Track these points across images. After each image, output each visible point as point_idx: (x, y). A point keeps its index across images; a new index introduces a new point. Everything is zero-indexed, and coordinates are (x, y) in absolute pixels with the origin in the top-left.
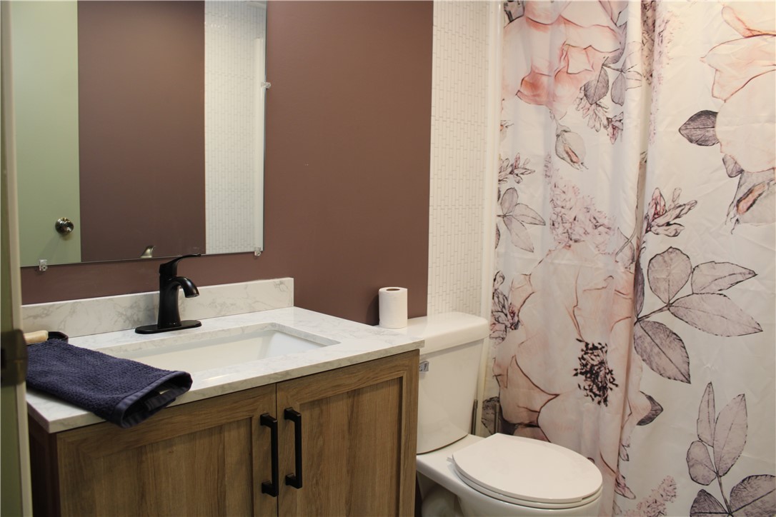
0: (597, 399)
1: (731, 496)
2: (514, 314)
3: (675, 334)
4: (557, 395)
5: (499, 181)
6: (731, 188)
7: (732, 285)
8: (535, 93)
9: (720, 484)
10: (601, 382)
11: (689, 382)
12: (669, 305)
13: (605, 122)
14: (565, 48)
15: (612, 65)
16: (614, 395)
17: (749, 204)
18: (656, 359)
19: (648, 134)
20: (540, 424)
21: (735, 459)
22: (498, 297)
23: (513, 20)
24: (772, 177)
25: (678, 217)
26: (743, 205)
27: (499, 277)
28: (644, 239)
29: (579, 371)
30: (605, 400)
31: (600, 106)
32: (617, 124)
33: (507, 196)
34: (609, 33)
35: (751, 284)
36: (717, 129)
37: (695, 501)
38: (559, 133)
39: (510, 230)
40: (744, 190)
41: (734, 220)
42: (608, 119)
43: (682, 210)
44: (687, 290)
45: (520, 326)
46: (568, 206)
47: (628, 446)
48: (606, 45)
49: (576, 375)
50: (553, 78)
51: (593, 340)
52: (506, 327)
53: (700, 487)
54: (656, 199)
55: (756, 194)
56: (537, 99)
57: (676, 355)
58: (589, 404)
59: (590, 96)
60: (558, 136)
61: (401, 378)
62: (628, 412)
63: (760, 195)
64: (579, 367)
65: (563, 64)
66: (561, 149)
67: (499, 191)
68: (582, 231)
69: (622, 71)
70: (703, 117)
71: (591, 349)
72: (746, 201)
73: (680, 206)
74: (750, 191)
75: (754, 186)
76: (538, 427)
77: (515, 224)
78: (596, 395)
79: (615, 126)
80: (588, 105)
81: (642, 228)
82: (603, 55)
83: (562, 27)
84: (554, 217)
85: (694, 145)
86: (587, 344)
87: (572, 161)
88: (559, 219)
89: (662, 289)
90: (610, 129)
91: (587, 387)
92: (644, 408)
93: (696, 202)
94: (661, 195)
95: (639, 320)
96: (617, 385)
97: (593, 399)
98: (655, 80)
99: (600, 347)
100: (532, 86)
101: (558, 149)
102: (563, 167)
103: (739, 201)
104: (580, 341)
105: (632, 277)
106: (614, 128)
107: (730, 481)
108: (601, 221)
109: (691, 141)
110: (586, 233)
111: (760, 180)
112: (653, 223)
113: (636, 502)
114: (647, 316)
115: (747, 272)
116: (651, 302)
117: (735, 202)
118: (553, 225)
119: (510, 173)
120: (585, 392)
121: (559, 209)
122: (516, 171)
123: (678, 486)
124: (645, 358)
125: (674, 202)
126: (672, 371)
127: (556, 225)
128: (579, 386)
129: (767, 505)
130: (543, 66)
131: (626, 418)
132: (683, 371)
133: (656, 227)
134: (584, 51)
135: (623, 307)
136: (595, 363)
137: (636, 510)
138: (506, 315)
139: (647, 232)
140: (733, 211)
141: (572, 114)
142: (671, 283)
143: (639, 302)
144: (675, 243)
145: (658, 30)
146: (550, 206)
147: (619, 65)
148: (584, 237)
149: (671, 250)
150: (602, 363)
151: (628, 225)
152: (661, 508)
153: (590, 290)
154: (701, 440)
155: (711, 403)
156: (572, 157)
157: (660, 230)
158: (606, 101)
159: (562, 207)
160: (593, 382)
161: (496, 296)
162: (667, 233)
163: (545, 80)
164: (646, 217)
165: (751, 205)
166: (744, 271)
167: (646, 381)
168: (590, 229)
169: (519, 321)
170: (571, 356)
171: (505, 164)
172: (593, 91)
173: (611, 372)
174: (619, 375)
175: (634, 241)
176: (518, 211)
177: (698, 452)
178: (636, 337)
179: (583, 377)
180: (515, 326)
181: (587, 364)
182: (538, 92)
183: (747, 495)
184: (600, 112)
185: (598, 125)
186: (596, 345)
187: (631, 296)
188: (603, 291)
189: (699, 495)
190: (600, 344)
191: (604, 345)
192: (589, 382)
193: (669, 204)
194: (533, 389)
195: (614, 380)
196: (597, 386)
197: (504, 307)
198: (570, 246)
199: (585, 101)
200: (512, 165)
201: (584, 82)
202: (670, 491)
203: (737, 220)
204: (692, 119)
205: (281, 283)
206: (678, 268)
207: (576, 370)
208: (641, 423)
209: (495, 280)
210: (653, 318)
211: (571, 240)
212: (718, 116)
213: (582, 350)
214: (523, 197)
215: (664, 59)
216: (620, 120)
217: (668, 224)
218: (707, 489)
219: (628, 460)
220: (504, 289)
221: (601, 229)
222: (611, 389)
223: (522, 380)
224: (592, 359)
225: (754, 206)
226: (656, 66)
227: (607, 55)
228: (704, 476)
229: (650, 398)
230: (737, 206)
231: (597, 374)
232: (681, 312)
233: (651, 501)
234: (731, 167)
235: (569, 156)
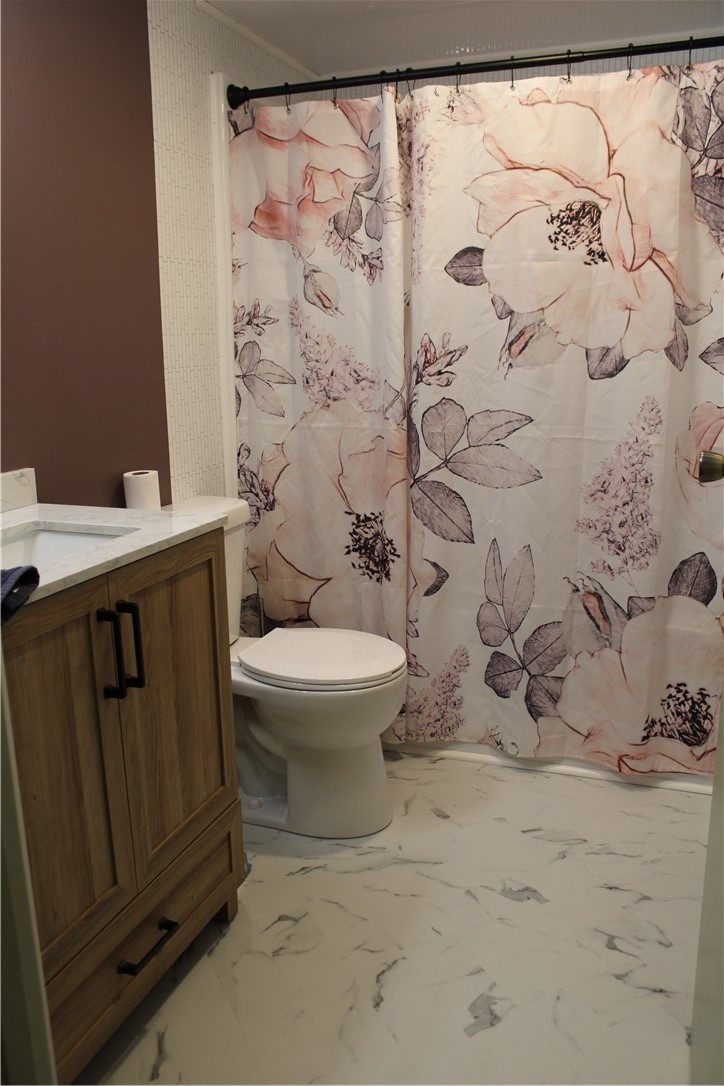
0: (376, 576)
1: (524, 650)
2: (268, 492)
3: (454, 492)
4: (329, 580)
5: (235, 333)
6: (500, 331)
7: (510, 433)
8: (273, 225)
9: (513, 641)
10: (378, 556)
11: (473, 542)
12: (446, 462)
13: (361, 260)
14: (310, 171)
15: (364, 193)
16: (396, 568)
17: (521, 347)
18: (437, 522)
19: (411, 273)
20: (312, 616)
21: (525, 612)
22: (245, 475)
23: (240, 133)
24: (542, 317)
25: (449, 364)
26: (516, 348)
27: (244, 451)
28: (415, 391)
29: (351, 548)
30: (387, 575)
31: (353, 241)
32: (375, 262)
33: (245, 352)
34: (359, 156)
35: (528, 431)
36: (484, 267)
37: (489, 666)
38: (307, 273)
39: (252, 393)
40: (515, 332)
41: (507, 365)
42: (363, 256)
43: (453, 355)
44: (463, 443)
45: (276, 506)
46: (323, 360)
47: (417, 621)
48: (357, 169)
49: (348, 553)
50: (294, 208)
51: (364, 510)
52: (258, 509)
53: (493, 650)
54: (426, 346)
55: (527, 336)
56: (276, 232)
57: (457, 515)
58: (367, 583)
59: (342, 230)
60: (306, 277)
61: (210, 560)
62: (413, 583)
63: (531, 337)
64: (351, 543)
65: (308, 190)
66: (311, 293)
67: (236, 347)
68: (341, 388)
69: (376, 201)
70: (469, 255)
71: (363, 521)
72: (518, 344)
73: (451, 352)
74: (522, 333)
75: (525, 328)
76: (310, 619)
77: (259, 385)
78: (373, 572)
79: (372, 265)
80: (339, 240)
81: (411, 378)
82: (354, 181)
83: (304, 145)
84: (308, 373)
85: (462, 285)
86: (358, 516)
87: (324, 306)
88: (314, 375)
89: (438, 444)
90: (367, 268)
91: (362, 565)
92: (428, 575)
93: (467, 347)
94: (431, 341)
95: (416, 481)
96: (399, 556)
97: (371, 577)
98: (416, 213)
99: (373, 517)
100: (269, 217)
101: (307, 292)
102: (313, 314)
103: (511, 344)
104: (349, 514)
105: (405, 433)
106: (371, 266)
107: (521, 636)
108: (363, 375)
109: (458, 281)
110: (346, 389)
111: (531, 322)
112: (424, 373)
113: (429, 680)
114: (424, 476)
115: (523, 418)
116: (428, 460)
117: (507, 346)
118: (308, 382)
119: (248, 324)
120: (361, 571)
121: (310, 364)
122: (255, 321)
123: (470, 654)
124: (426, 521)
125: (444, 348)
126: (455, 533)
127: (311, 382)
128: (353, 565)
129: (556, 651)
130: (280, 192)
131: (411, 590)
132: (465, 531)
133: (428, 377)
134: (331, 176)
135: (398, 469)
136: (369, 536)
137: (431, 688)
138: (257, 495)
139: (417, 382)
140: (505, 355)
141: (322, 251)
142: (447, 438)
143: (415, 461)
144: (448, 392)
145: (416, 155)
146: (302, 360)
147: (373, 193)
148: (344, 394)
149: (444, 401)
150: (377, 535)
151: (397, 378)
152: (455, 681)
153: (356, 454)
154: (490, 601)
155: (497, 560)
156: (324, 302)
157: (432, 380)
158: (360, 235)
159: (317, 361)
160: (369, 557)
161: (241, 473)
162: (439, 382)
163: (284, 209)
164: (415, 367)
165: (524, 348)
166: (520, 417)
167: (430, 547)
168: (351, 384)
169: (274, 500)
170: (340, 532)
171: (241, 313)
172: (344, 224)
173: (391, 542)
174: (400, 545)
175: (404, 394)
176: (262, 368)
177: (488, 614)
178: (414, 501)
179: (358, 554)
180: (270, 506)
181: (360, 539)
182: (277, 224)
183: (538, 646)
184: (355, 249)
185: (352, 264)
186: (369, 515)
187: (405, 456)
188: (372, 453)
189: (492, 658)
190: (372, 514)
191: (377, 514)
192: (364, 559)
193: (440, 351)
194: (298, 577)
195: (395, 550)
196: (374, 561)
197: (252, 485)
198: (328, 406)
199: (335, 235)
200: (249, 314)
201: (334, 213)
202: (462, 661)
203: (510, 364)
204: (458, 256)
205: (22, 475)
206: (453, 420)
207: (348, 547)
208: (428, 593)
209: (239, 455)
210: (432, 477)
211: (329, 399)
212: (485, 253)
213: (353, 524)
214: (267, 353)
215: (426, 188)
216: (378, 258)
217: (440, 373)
218: (499, 649)
219: (418, 636)
220: (251, 464)
221: (363, 383)
222: (393, 561)
223: (285, 569)
224: (366, 532)
225: (527, 349)
226: (415, 195)
227: (359, 181)
228: (495, 637)
229: (435, 565)
230: (509, 349)
231: (373, 548)
232: (459, 468)
233: (444, 674)
234: (500, 308)
235: (321, 300)
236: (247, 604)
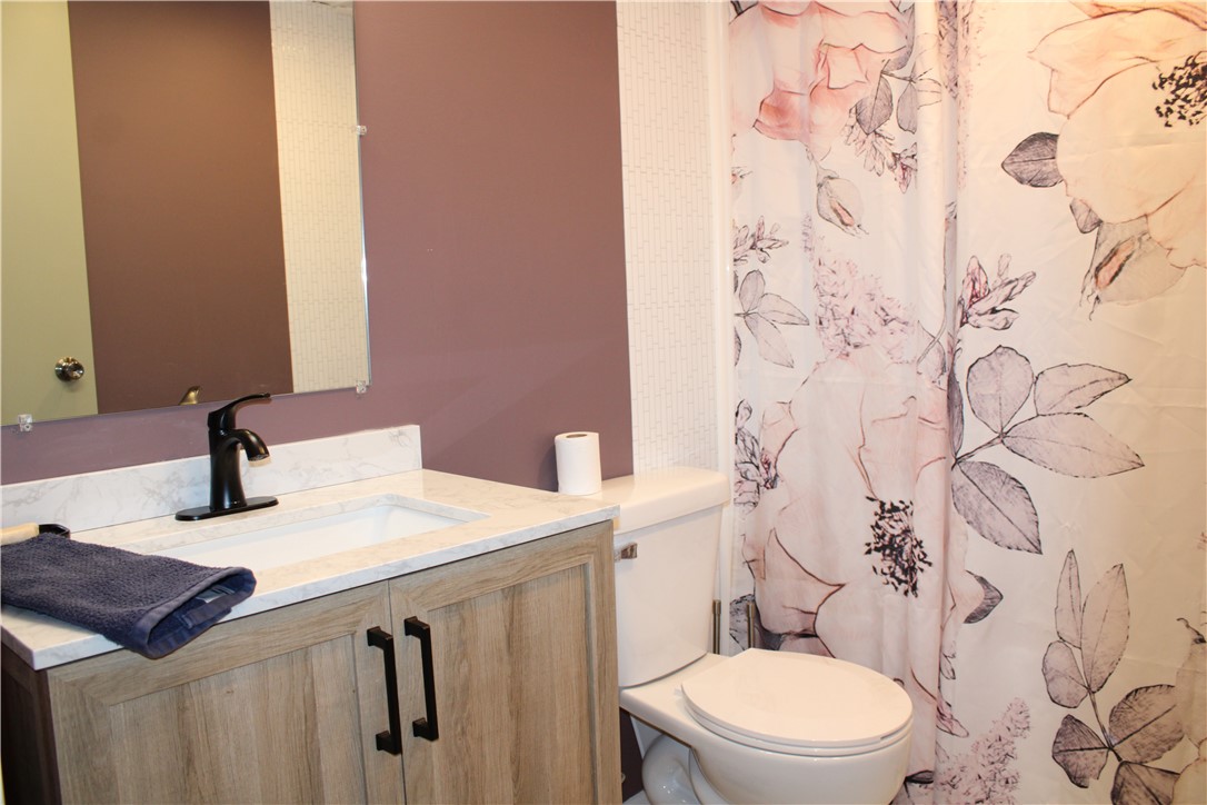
0: (903, 587)
1: (1111, 721)
2: (769, 465)
3: (1014, 479)
4: (841, 586)
5: (735, 260)
6: (1084, 251)
7: (1095, 398)
8: (782, 122)
9: (1094, 704)
10: (907, 561)
11: (1040, 552)
12: (1003, 436)
13: (890, 160)
14: (824, 50)
15: (895, 72)
16: (927, 579)
17: (1113, 273)
18: (987, 520)
19: (957, 174)
20: (818, 633)
21: (1113, 665)
22: (744, 441)
23: (743, 12)
24: (1145, 228)
25: (1008, 299)
26: (1105, 274)
27: (742, 410)
28: (959, 337)
29: (873, 546)
30: (914, 588)
31: (880, 136)
32: (909, 162)
33: (748, 284)
34: (889, 24)
35: (1122, 395)
36: (1059, 159)
37: (1059, 734)
38: (820, 181)
39: (755, 336)
40: (1104, 251)
41: (1093, 298)
42: (894, 155)
43: (1013, 287)
44: (1028, 410)
45: (779, 483)
46: (841, 293)
47: (954, 656)
48: (885, 41)
49: (869, 552)
50: (806, 99)
51: (891, 497)
52: (758, 485)
53: (1064, 712)
54: (973, 273)
55: (1121, 256)
56: (785, 130)
57: (1018, 510)
58: (892, 596)
59: (865, 122)
60: (820, 186)
61: (584, 567)
62: (950, 603)
63: (1128, 257)
64: (872, 540)
65: (822, 74)
66: (825, 206)
67: (736, 277)
68: (864, 331)
69: (911, 80)
70: (1037, 144)
71: (889, 511)
72: (1109, 267)
73: (1010, 282)
74: (1114, 252)
75: (1119, 244)
76: (816, 636)
77: (763, 327)
78: (900, 581)
79: (904, 165)
80: (863, 136)
81: (955, 318)
82: (881, 57)
83: (817, 17)
84: (821, 311)
85: (1027, 187)
86: (882, 505)
87: (843, 223)
88: (829, 314)
89: (991, 412)
90: (899, 171)
91: (886, 570)
92: (972, 596)
93: (1034, 274)
94: (980, 267)
95: (958, 461)
96: (930, 564)
97: (896, 588)
98: (961, 91)
99: (902, 506)
100: (777, 112)
101: (821, 205)
102: (829, 232)
103: (1098, 269)
104: (872, 500)
105: (943, 396)
106: (904, 168)
107: (1108, 698)
108: (892, 314)
109: (1021, 181)
110: (871, 332)
111: (1127, 235)
112: (970, 311)
113: (971, 741)
114: (969, 455)
115: (1116, 376)
116: (975, 433)
117: (1093, 271)
118: (821, 323)
119: (751, 248)
120: (883, 579)
121: (827, 299)
122: (760, 245)
123: (1031, 713)
124: (970, 519)
125: (1000, 276)
126: (1013, 536)
127: (825, 323)
128: (875, 569)
129: (1164, 731)
130: (791, 80)
131: (948, 613)
132: (1029, 535)
133: (976, 317)
134: (852, 54)
135: (933, 443)
136: (896, 532)
137: (971, 753)
138: (758, 467)
139: (962, 324)
140: (1091, 284)
141: (840, 151)
142: (1003, 402)
143: (957, 434)
144: (1005, 338)
145: (961, 14)
146: (815, 294)
147: (906, 72)
148: (868, 340)
149: (1000, 350)
150: (907, 531)
151: (934, 315)
152: (1008, 749)
153: (883, 420)
154: (1062, 640)
155: (1074, 582)
156: (843, 217)
157: (983, 321)
158: (890, 128)
159: (833, 295)
160: (895, 561)
161: (740, 438)
162: (992, 324)
163: (795, 100)
164: (960, 302)
165: (1117, 274)
166: (1111, 375)
167: (976, 554)
168: (876, 326)
169: (777, 475)
170: (858, 525)
171: (743, 234)
172: (869, 114)
173: (919, 544)
174: (933, 548)
175: (944, 340)
176: (766, 305)
177: (1059, 659)
178: (955, 489)
179: (880, 555)
180: (771, 483)
181: (884, 535)
182: (786, 121)
183: (1134, 718)
184: (882, 145)
185: (879, 165)
186: (896, 504)
187: (944, 424)
188: (902, 419)
189: (1064, 724)
190: (902, 502)
191: (907, 503)
192: (889, 562)
193: (993, 280)
194: (805, 579)
195: (925, 555)
196: (902, 567)
197: (753, 454)
198: (847, 355)
199: (857, 130)
200: (753, 236)
201: (855, 101)
202: (1020, 722)
203: (1097, 298)
204: (1020, 148)
205: (401, 434)
206: (1013, 377)
207: (868, 545)
208: (971, 619)
209: (737, 414)
210: (979, 457)
211: (849, 346)
212: (1060, 140)
213: (876, 514)
214: (772, 285)
215: (973, 59)
216: (913, 156)
217: (994, 311)
218: (1072, 712)
219: (954, 678)
220: (751, 427)
221: (891, 325)
222: (922, 570)
223: (788, 566)
224: (891, 527)
225: (1121, 275)
226: (962, 69)
227: (887, 58)
228: (1069, 694)
229: (982, 580)
230: (1096, 276)
231: (901, 548)
232: (1021, 446)
233: (993, 738)
234: (1083, 217)
235: (839, 215)
236: (742, 606)
